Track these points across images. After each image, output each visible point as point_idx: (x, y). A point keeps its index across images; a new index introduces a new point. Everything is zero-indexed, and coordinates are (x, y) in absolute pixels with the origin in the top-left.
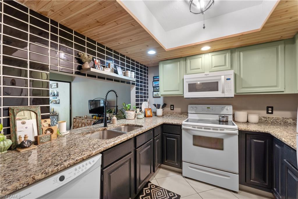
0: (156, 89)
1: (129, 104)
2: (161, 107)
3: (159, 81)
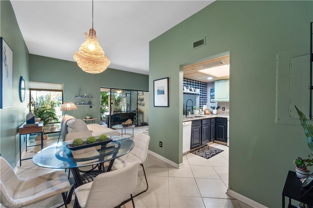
0: (212, 97)
1: (195, 106)
2: (216, 108)
3: (214, 92)
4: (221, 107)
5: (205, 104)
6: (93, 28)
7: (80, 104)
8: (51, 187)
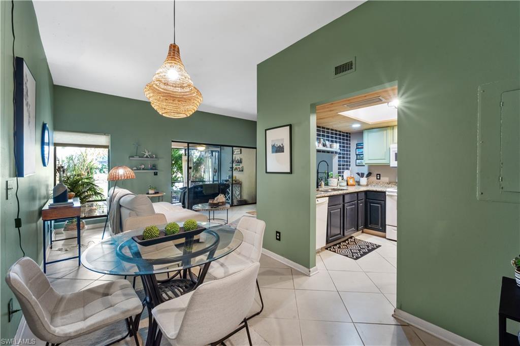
0: (359, 156)
1: (332, 173)
2: (365, 175)
3: (363, 148)
4: (375, 173)
5: (347, 169)
6: (174, 43)
7: (137, 170)
8: (111, 306)
